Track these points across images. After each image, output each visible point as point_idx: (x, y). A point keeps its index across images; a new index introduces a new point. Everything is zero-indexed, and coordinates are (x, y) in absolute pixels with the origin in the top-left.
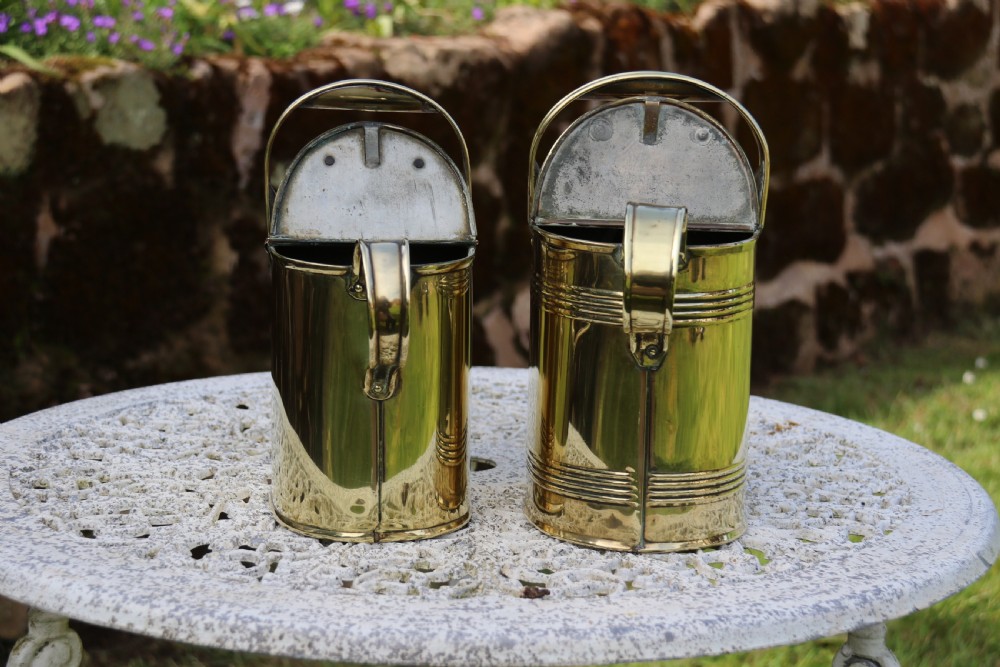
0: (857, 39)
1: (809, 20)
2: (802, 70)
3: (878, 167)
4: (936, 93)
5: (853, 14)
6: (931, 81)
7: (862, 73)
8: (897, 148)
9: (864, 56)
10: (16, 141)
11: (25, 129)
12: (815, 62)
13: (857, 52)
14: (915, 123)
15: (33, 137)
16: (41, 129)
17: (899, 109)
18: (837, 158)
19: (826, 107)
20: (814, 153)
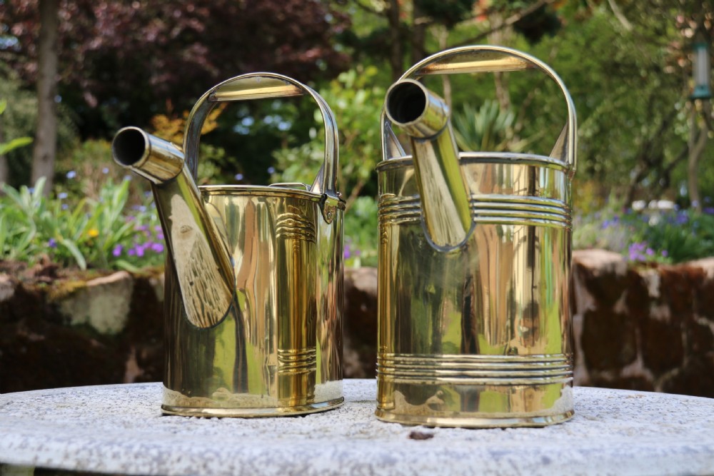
0: (654, 290)
1: (622, 277)
2: (620, 307)
3: (675, 372)
4: (707, 328)
5: (649, 276)
6: (703, 321)
7: (660, 313)
8: (686, 361)
9: (659, 302)
10: (116, 312)
11: (122, 305)
12: (629, 302)
13: (653, 299)
14: (695, 346)
15: (127, 309)
16: (133, 306)
17: (684, 336)
18: (647, 364)
19: (637, 331)
20: (632, 359)
